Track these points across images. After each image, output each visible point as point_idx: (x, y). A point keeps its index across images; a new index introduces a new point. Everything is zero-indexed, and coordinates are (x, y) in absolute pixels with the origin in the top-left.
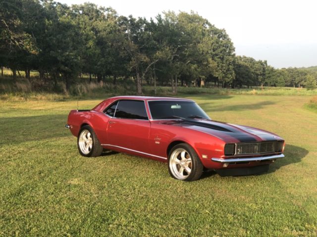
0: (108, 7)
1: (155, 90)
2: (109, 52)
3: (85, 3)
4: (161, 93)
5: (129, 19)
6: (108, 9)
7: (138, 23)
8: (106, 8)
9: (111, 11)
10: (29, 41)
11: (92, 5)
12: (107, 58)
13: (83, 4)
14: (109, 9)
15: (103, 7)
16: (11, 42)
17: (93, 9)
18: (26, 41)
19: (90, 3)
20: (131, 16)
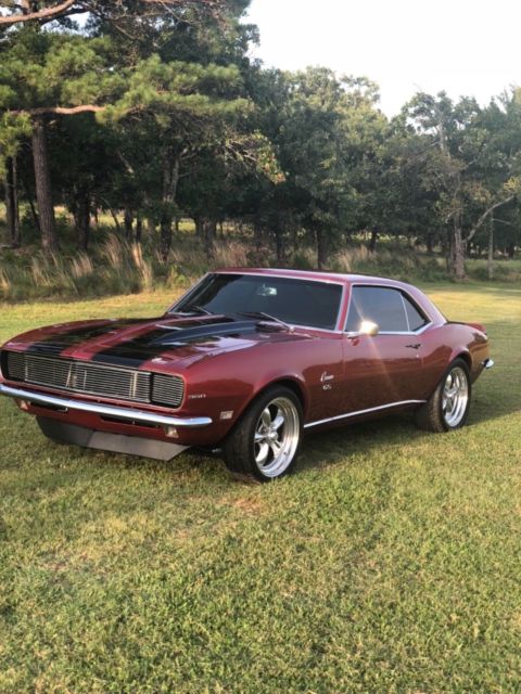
0: (361, 76)
1: (491, 270)
2: (387, 179)
3: (308, 68)
4: (503, 277)
5: (438, 100)
6: (359, 81)
7: (459, 109)
8: (355, 78)
9: (367, 84)
10: (270, 153)
11: (325, 71)
12: (382, 192)
13: (305, 71)
14: (363, 79)
15: (349, 76)
16: (227, 153)
17: (327, 82)
18: (262, 152)
19: (321, 66)
20: (442, 95)
